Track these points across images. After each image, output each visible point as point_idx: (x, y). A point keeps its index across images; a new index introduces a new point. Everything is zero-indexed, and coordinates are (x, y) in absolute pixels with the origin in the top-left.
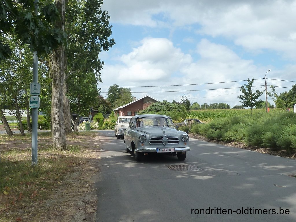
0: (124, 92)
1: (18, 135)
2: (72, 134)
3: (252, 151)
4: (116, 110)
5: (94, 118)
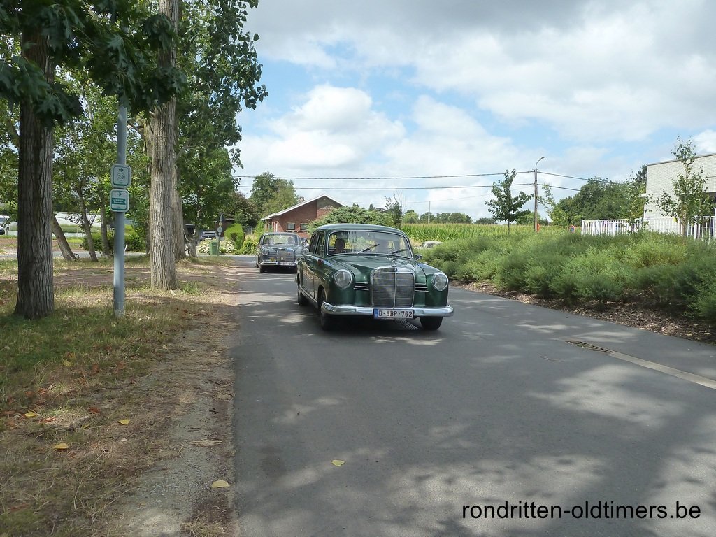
0: (281, 187)
1: (85, 261)
2: (185, 260)
3: (506, 300)
4: (267, 220)
5: (226, 232)
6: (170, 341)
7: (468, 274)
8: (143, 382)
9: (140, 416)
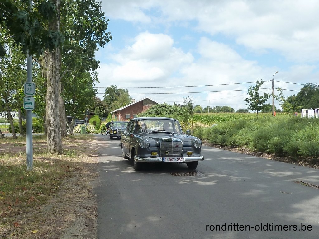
0: (122, 93)
1: (10, 138)
2: (67, 137)
3: (257, 157)
4: (114, 113)
5: (90, 120)
6: (59, 184)
7: (233, 142)
8: (45, 209)
9: (44, 228)
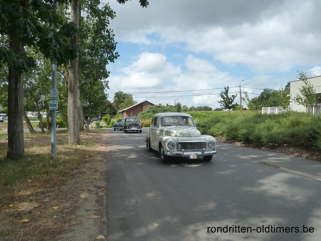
0: (127, 97)
1: (39, 133)
2: (84, 131)
3: (230, 144)
4: (121, 112)
5: (102, 118)
6: (77, 168)
7: (212, 133)
8: (65, 188)
9: (63, 205)
